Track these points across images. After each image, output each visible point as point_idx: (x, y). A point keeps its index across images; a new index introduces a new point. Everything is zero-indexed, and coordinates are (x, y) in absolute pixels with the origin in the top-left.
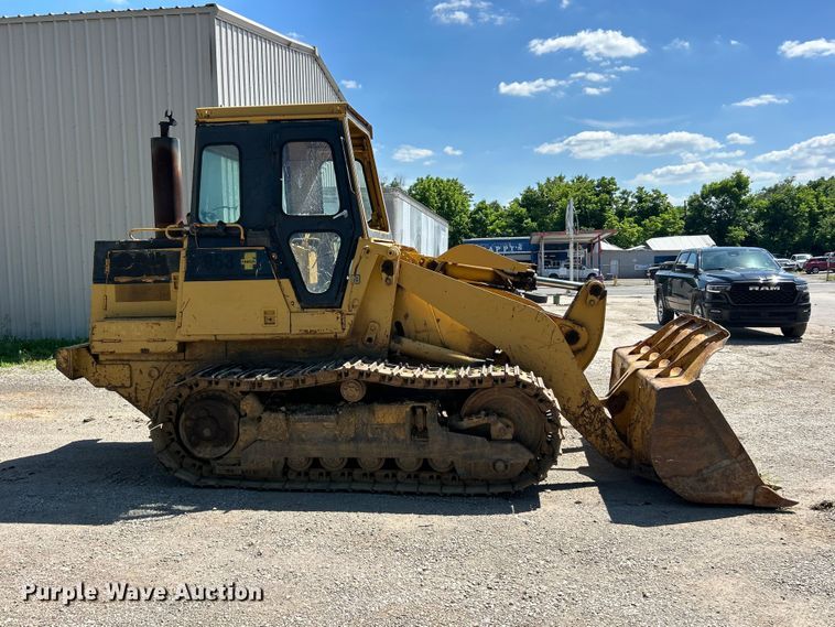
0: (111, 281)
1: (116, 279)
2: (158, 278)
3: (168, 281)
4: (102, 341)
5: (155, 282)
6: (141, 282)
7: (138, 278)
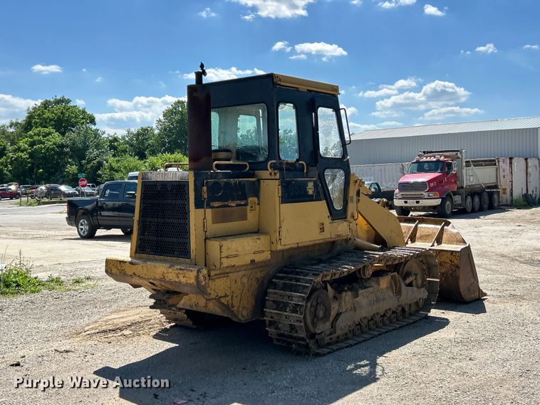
0: (209, 206)
1: (212, 204)
2: (239, 202)
3: (246, 205)
4: (227, 257)
5: (238, 205)
6: (228, 206)
7: (226, 203)
